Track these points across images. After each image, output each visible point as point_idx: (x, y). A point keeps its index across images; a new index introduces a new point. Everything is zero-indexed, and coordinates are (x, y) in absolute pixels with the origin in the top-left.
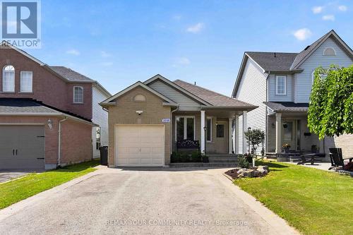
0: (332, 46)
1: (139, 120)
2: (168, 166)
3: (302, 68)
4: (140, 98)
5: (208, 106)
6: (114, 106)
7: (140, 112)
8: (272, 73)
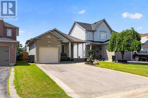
0: (104, 24)
1: (49, 45)
2: (59, 63)
3: (96, 30)
4: (49, 37)
5: (72, 41)
6: (40, 39)
7: (49, 42)
8: (89, 31)
